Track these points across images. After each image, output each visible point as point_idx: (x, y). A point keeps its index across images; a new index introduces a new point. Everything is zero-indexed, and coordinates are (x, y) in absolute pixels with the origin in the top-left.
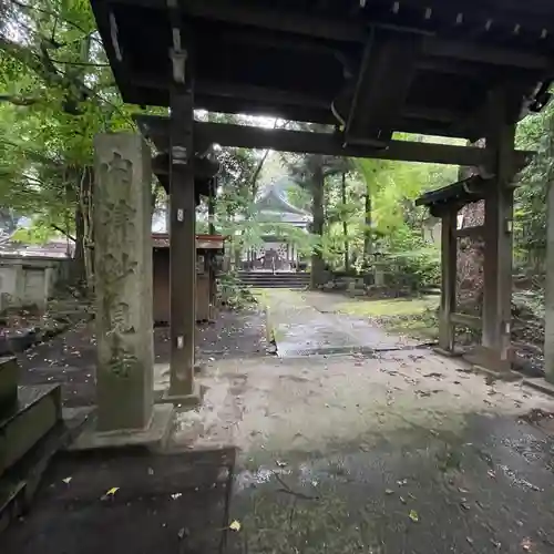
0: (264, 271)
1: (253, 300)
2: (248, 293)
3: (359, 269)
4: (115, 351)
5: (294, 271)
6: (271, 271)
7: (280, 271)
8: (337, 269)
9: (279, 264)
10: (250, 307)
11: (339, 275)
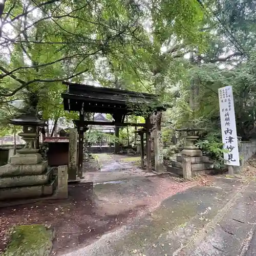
0: (96, 146)
1: (93, 158)
2: (91, 155)
3: (133, 145)
4: (72, 165)
5: (109, 146)
6: (99, 146)
7: (103, 146)
8: (125, 145)
9: (103, 143)
10: (91, 160)
11: (126, 148)
